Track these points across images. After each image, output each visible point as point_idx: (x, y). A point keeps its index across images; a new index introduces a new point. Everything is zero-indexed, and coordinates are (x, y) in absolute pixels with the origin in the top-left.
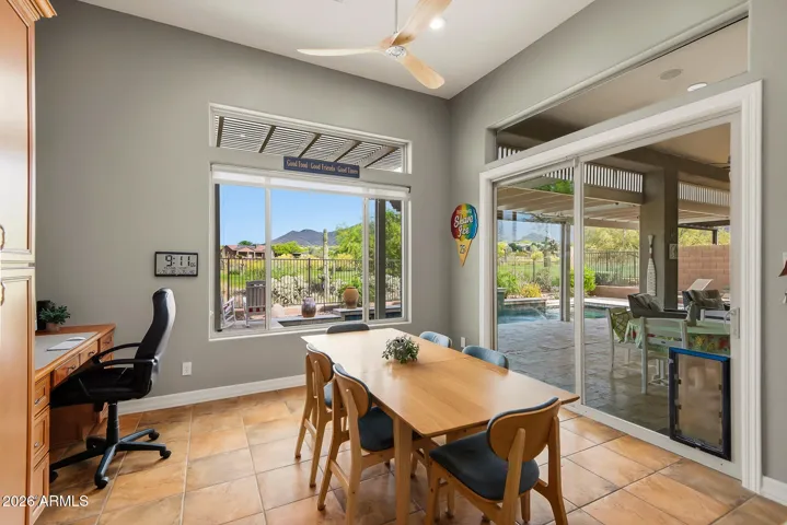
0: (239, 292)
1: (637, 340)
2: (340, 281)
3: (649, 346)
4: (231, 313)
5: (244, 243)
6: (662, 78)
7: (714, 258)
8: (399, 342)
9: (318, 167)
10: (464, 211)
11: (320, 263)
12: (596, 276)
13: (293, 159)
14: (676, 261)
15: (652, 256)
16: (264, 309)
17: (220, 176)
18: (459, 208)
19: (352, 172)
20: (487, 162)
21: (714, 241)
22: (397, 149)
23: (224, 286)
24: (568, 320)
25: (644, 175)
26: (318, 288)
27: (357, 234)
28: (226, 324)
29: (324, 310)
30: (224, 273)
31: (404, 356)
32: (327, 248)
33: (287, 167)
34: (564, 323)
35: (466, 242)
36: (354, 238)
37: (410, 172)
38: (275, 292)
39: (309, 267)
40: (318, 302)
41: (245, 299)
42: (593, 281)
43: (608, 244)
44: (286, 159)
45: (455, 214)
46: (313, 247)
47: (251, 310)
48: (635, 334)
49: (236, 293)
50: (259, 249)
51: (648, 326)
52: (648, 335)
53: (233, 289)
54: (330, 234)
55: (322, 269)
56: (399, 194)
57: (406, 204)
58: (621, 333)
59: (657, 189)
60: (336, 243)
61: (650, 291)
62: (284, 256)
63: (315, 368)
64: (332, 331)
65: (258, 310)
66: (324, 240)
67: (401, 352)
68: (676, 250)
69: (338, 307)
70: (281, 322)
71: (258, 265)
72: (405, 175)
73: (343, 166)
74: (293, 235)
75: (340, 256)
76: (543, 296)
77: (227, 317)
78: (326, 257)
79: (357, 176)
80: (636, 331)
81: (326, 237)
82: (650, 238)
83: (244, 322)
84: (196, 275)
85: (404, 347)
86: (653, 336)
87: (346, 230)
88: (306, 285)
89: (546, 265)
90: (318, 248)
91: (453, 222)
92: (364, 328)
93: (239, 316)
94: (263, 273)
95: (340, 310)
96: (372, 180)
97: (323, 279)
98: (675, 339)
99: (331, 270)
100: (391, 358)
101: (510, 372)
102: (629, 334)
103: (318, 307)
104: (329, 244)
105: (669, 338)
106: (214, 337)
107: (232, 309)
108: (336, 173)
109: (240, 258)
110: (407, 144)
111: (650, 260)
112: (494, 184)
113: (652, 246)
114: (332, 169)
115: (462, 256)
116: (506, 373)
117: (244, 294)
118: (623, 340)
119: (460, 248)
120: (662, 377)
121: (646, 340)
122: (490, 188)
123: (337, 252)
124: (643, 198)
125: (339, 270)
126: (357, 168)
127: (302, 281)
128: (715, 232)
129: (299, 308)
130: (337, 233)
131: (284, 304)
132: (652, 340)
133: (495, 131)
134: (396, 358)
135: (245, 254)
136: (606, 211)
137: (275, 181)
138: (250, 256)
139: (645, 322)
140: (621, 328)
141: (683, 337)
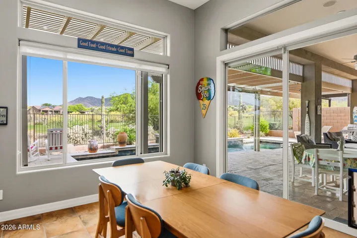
0: (42, 137)
1: (310, 163)
2: (113, 129)
3: (320, 166)
4: (36, 151)
5: (46, 105)
6: (324, 6)
7: (332, 114)
8: (175, 173)
9: (104, 48)
10: (205, 82)
11: (99, 118)
12: (269, 125)
13: (85, 41)
14: (321, 115)
15: (308, 113)
16: (61, 148)
17: (26, 50)
18: (202, 80)
19: (129, 52)
20: (221, 50)
21: (330, 106)
22: (159, 40)
23: (30, 132)
24: (259, 151)
25: (304, 66)
26: (97, 133)
27: (124, 99)
28: (31, 158)
29: (104, 147)
30: (30, 124)
31: (180, 183)
32: (104, 107)
33: (80, 46)
34: (256, 152)
35: (206, 102)
36: (122, 102)
37: (169, 54)
38: (69, 137)
39: (93, 120)
40: (98, 142)
41: (46, 141)
42: (268, 127)
43: (273, 107)
44: (79, 40)
45: (199, 84)
46: (94, 108)
47: (51, 149)
48: (309, 159)
49: (40, 137)
50: (56, 109)
51: (318, 154)
52: (319, 159)
53: (37, 134)
54: (106, 99)
55: (100, 121)
56: (161, 70)
57: (166, 76)
58: (299, 159)
59: (310, 73)
60: (110, 105)
61: (307, 133)
62: (74, 113)
63: (107, 196)
64: (116, 164)
65: (56, 148)
66: (102, 103)
67: (178, 182)
68: (321, 109)
69: (113, 145)
70: (72, 156)
71: (56, 118)
72: (165, 56)
73: (122, 48)
74: (80, 100)
75: (112, 113)
76: (241, 137)
77: (33, 154)
78: (104, 113)
79: (132, 55)
80: (310, 157)
81: (104, 101)
82: (307, 102)
83: (46, 157)
84: (6, 124)
85: (180, 178)
86: (321, 160)
87: (117, 97)
88: (90, 131)
89: (239, 119)
90: (96, 108)
91: (197, 88)
92: (140, 161)
93: (42, 152)
94: (60, 124)
95: (115, 147)
96: (142, 58)
97: (101, 128)
98: (335, 162)
99: (107, 122)
100: (170, 185)
101: (260, 192)
102: (305, 159)
103: (100, 146)
104: (105, 105)
105: (331, 161)
106: (21, 171)
107: (37, 148)
108: (117, 53)
109: (43, 114)
110: (166, 36)
111: (307, 115)
112: (226, 64)
113: (308, 107)
114: (114, 49)
115: (204, 112)
116: (258, 193)
117: (46, 137)
118: (300, 162)
119: (202, 106)
120: (325, 184)
121: (318, 163)
122: (223, 66)
123: (111, 111)
124: (303, 79)
125: (112, 121)
126: (132, 50)
127: (87, 128)
128: (330, 101)
129: (86, 147)
130: (110, 99)
131: (75, 144)
132: (321, 163)
133: (226, 31)
134: (173, 185)
135: (46, 111)
136: (278, 86)
137: (70, 56)
138: (50, 113)
139: (317, 151)
140: (299, 155)
141: (340, 159)
